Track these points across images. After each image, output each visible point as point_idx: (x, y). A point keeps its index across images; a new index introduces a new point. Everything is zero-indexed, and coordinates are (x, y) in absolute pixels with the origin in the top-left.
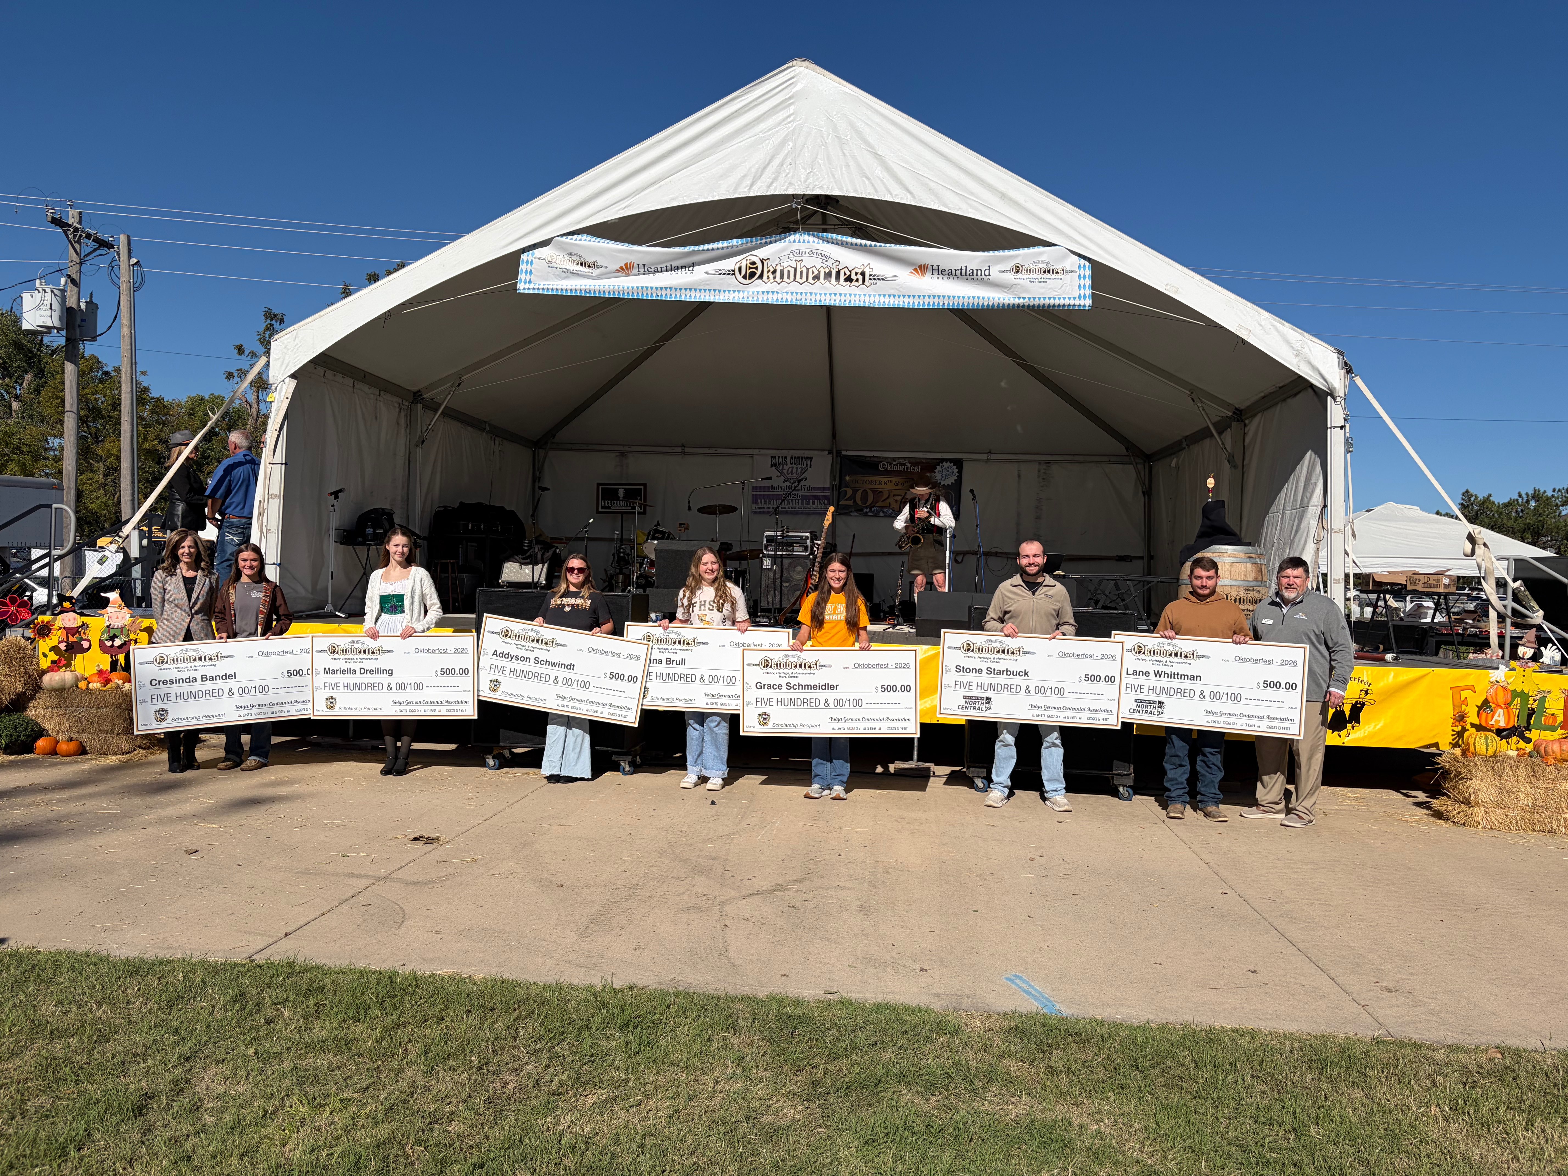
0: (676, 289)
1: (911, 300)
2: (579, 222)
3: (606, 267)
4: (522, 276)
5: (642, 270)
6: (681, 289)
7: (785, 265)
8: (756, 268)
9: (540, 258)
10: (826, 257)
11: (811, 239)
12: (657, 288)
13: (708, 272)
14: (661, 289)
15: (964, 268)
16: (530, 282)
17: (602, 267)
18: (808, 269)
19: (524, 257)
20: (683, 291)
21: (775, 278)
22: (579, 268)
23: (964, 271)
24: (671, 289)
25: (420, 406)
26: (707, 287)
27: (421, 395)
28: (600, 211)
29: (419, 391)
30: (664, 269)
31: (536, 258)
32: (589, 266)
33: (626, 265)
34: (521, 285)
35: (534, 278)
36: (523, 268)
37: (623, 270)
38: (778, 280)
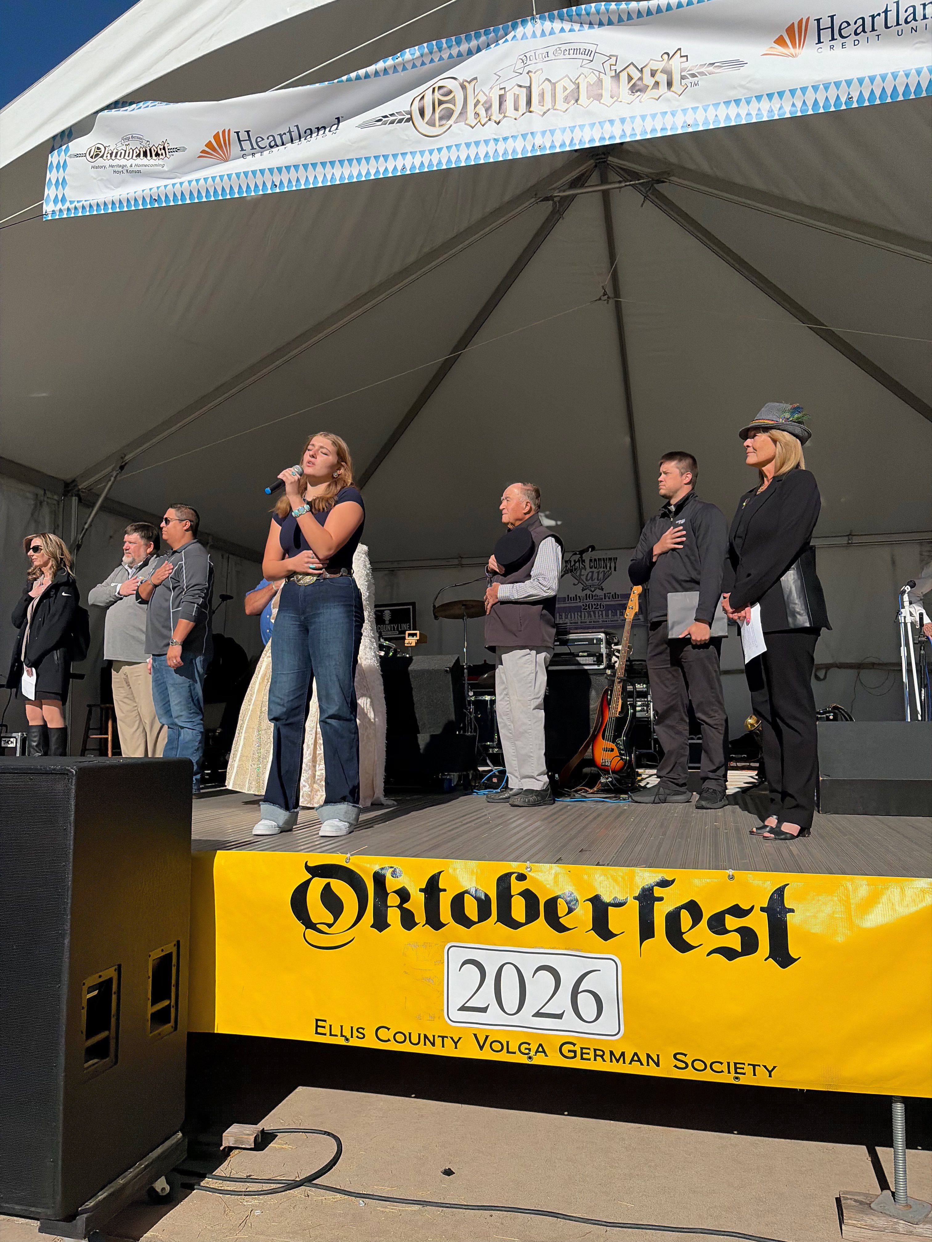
0: (305, 166)
1: (776, 103)
2: (137, 78)
3: (184, 149)
4: (50, 192)
5: (246, 145)
6: (314, 165)
7: (508, 85)
8: (453, 101)
9: (77, 156)
10: (590, 53)
11: (557, 25)
12: (271, 170)
13: (363, 126)
14: (279, 170)
15: (893, 7)
16: (64, 199)
17: (177, 150)
18: (554, 85)
19: (54, 158)
20: (319, 168)
21: (489, 113)
22: (142, 161)
23: (892, 16)
24: (296, 167)
25: (75, 500)
26: (363, 154)
27: (76, 486)
28: (171, 50)
29: (74, 481)
30: (286, 138)
31: (70, 156)
32: (157, 155)
33: (216, 137)
34: (48, 208)
35: (68, 192)
36: (52, 176)
37: (214, 149)
38: (496, 116)
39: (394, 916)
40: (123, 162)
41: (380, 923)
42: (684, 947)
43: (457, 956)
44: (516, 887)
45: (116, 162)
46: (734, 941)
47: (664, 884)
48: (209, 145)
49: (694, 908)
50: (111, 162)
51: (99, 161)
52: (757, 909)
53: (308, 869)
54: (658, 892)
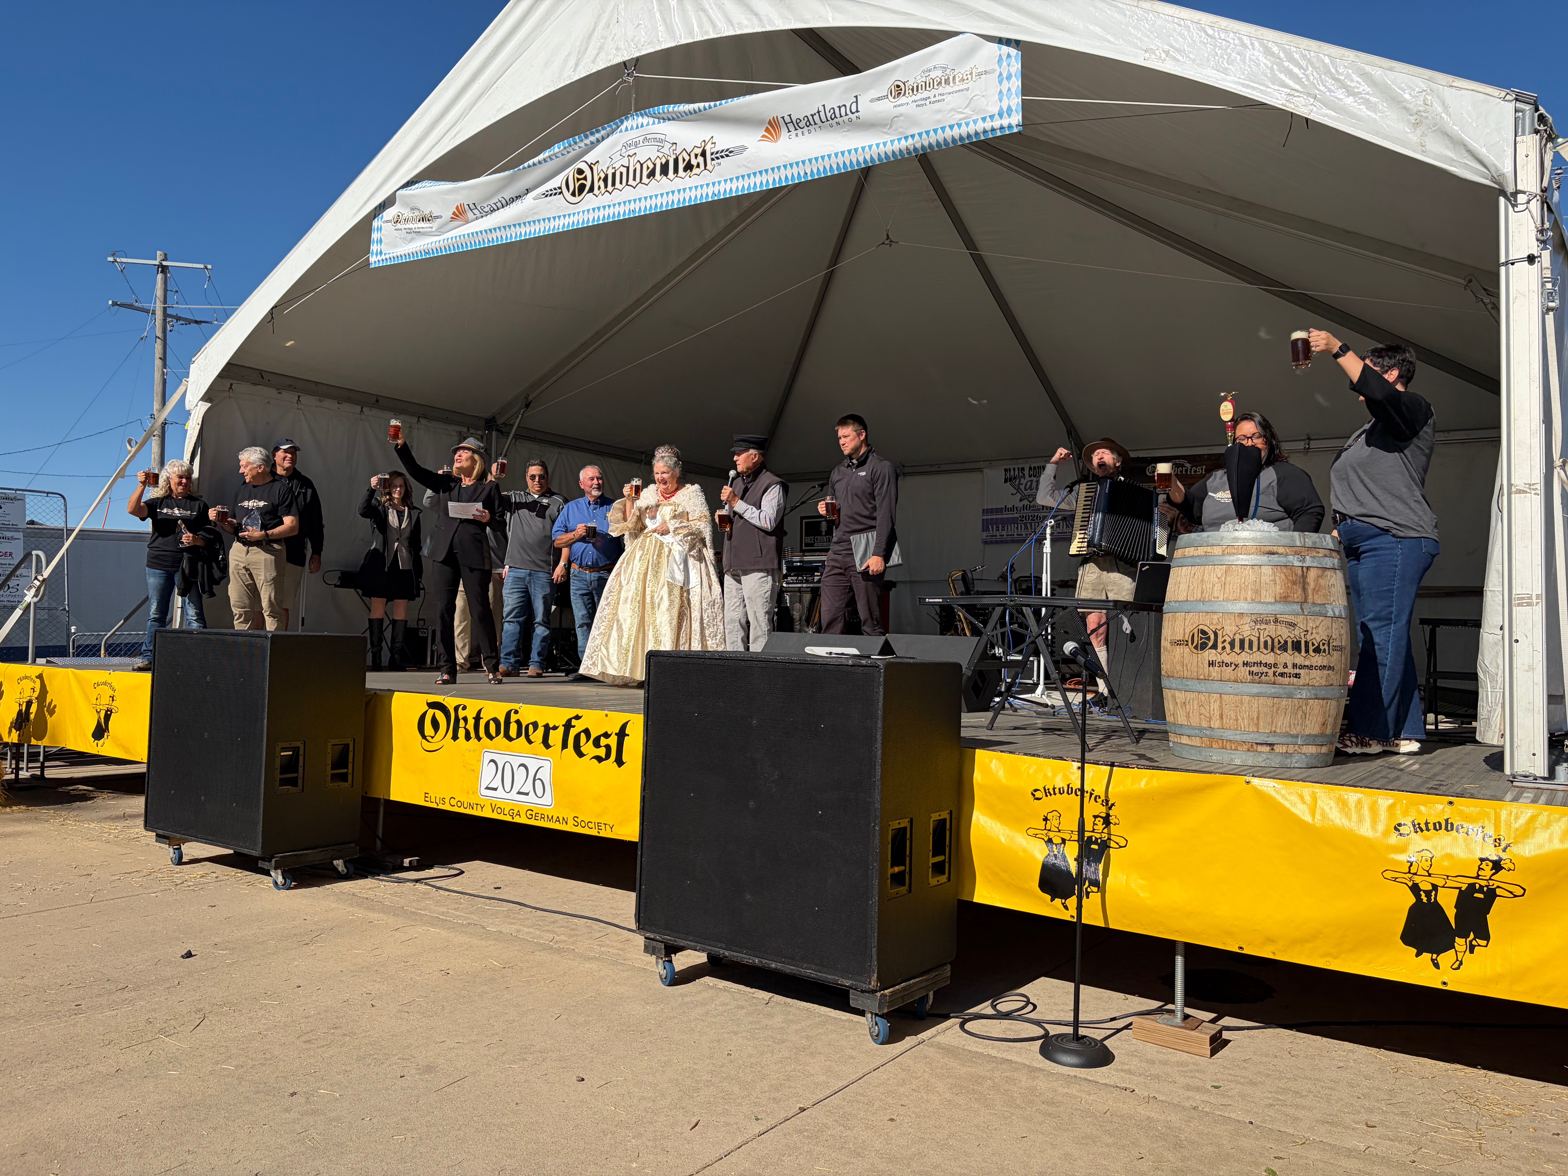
0: (505, 228)
1: (764, 179)
2: (416, 167)
3: (441, 217)
4: (374, 248)
6: (509, 226)
7: (617, 165)
8: (585, 178)
9: (387, 222)
10: (661, 141)
11: (645, 120)
12: (486, 231)
13: (535, 199)
14: (490, 230)
15: (821, 109)
16: (381, 253)
17: (438, 217)
18: (642, 165)
19: (376, 223)
20: (514, 228)
21: (606, 186)
22: (422, 224)
23: (822, 114)
24: (500, 228)
25: (494, 433)
26: (536, 218)
27: (495, 422)
28: (434, 146)
29: (494, 418)
30: (499, 205)
31: (383, 222)
32: (428, 220)
33: (457, 208)
34: (373, 259)
35: (383, 247)
36: (375, 236)
37: (457, 216)
38: (610, 188)
39: (461, 733)
40: (410, 226)
41: (455, 737)
42: (580, 754)
43: (488, 757)
44: (514, 717)
45: (407, 226)
46: (602, 752)
47: (577, 717)
48: (454, 213)
49: (587, 732)
50: (405, 226)
51: (399, 226)
52: (614, 734)
53: (428, 704)
54: (574, 722)
